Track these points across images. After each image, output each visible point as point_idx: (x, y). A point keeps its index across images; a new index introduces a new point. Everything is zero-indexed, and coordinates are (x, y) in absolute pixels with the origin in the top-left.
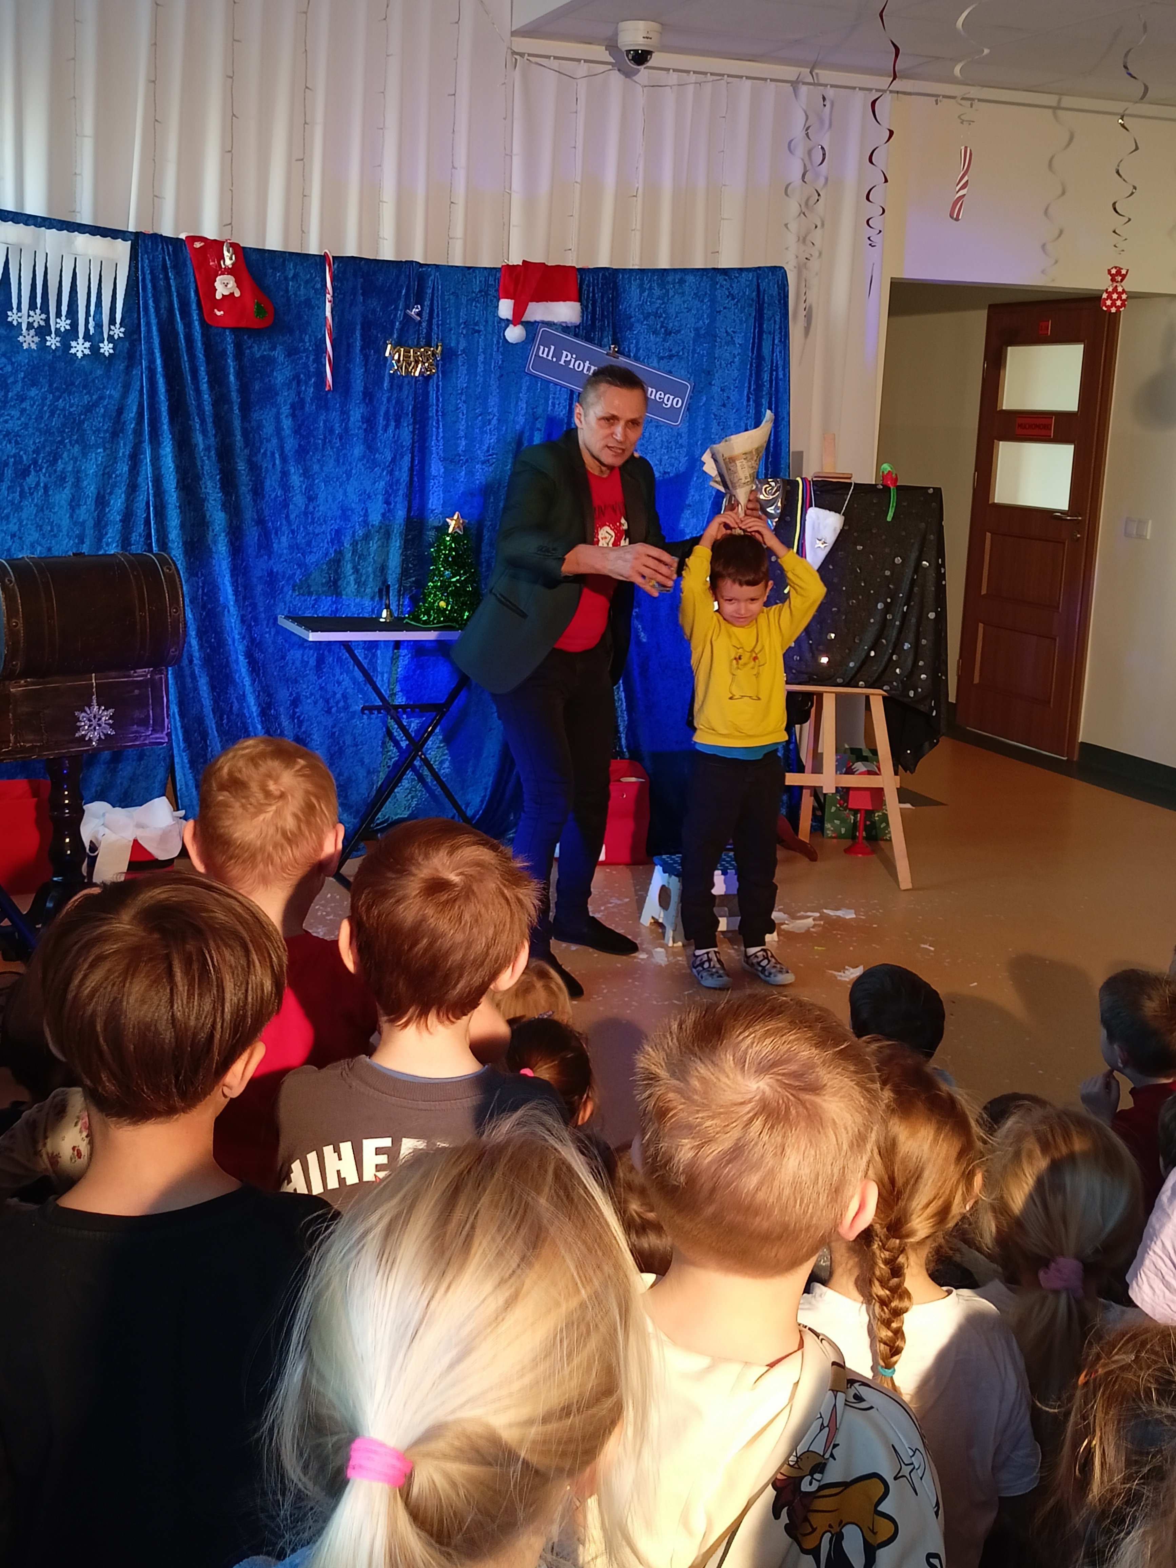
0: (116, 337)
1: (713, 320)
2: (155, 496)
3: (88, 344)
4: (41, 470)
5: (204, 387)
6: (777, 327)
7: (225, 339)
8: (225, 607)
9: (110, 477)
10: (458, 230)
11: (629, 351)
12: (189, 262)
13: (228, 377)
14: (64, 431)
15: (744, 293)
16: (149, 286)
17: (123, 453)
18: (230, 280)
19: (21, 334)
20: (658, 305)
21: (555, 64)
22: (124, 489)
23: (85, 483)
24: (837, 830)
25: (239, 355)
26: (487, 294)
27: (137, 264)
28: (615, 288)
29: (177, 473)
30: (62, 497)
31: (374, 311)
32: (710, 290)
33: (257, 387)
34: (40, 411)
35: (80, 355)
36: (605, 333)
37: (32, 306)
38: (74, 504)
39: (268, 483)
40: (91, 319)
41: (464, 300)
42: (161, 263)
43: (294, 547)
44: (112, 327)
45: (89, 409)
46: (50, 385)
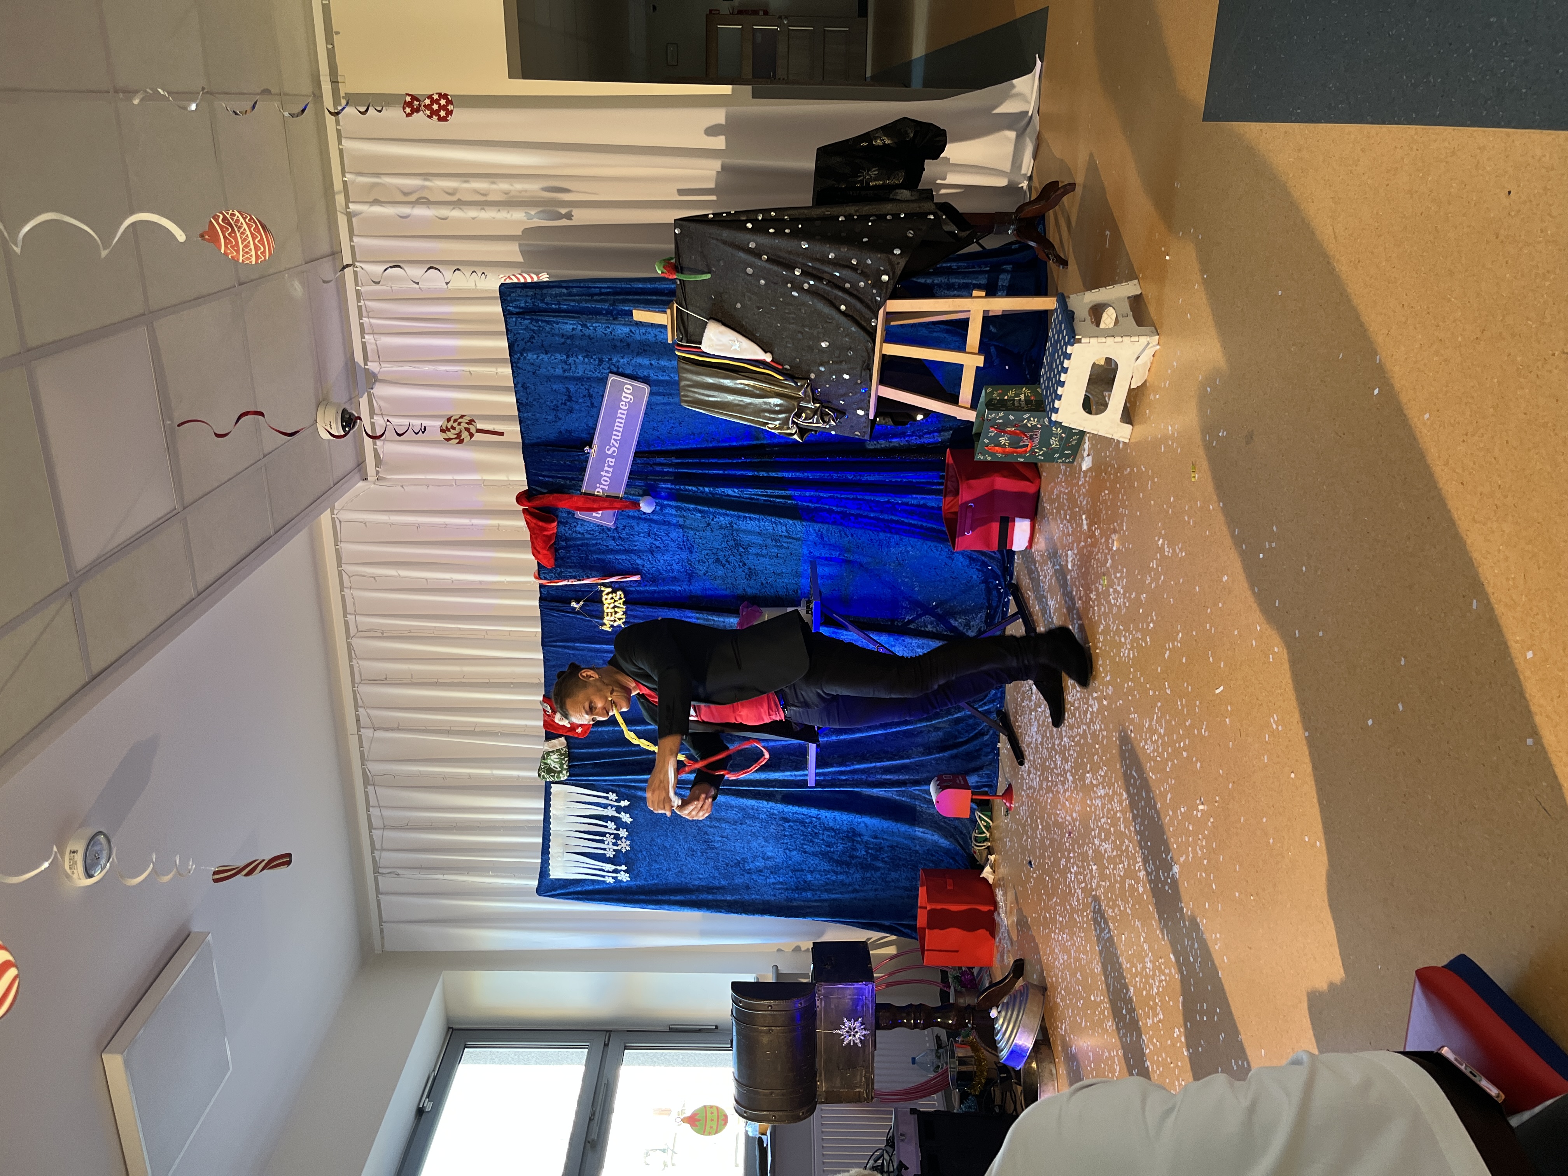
0: (616, 798)
3: (623, 813)
11: (588, 434)
19: (621, 850)
28: (538, 445)
35: (630, 819)
44: (610, 799)
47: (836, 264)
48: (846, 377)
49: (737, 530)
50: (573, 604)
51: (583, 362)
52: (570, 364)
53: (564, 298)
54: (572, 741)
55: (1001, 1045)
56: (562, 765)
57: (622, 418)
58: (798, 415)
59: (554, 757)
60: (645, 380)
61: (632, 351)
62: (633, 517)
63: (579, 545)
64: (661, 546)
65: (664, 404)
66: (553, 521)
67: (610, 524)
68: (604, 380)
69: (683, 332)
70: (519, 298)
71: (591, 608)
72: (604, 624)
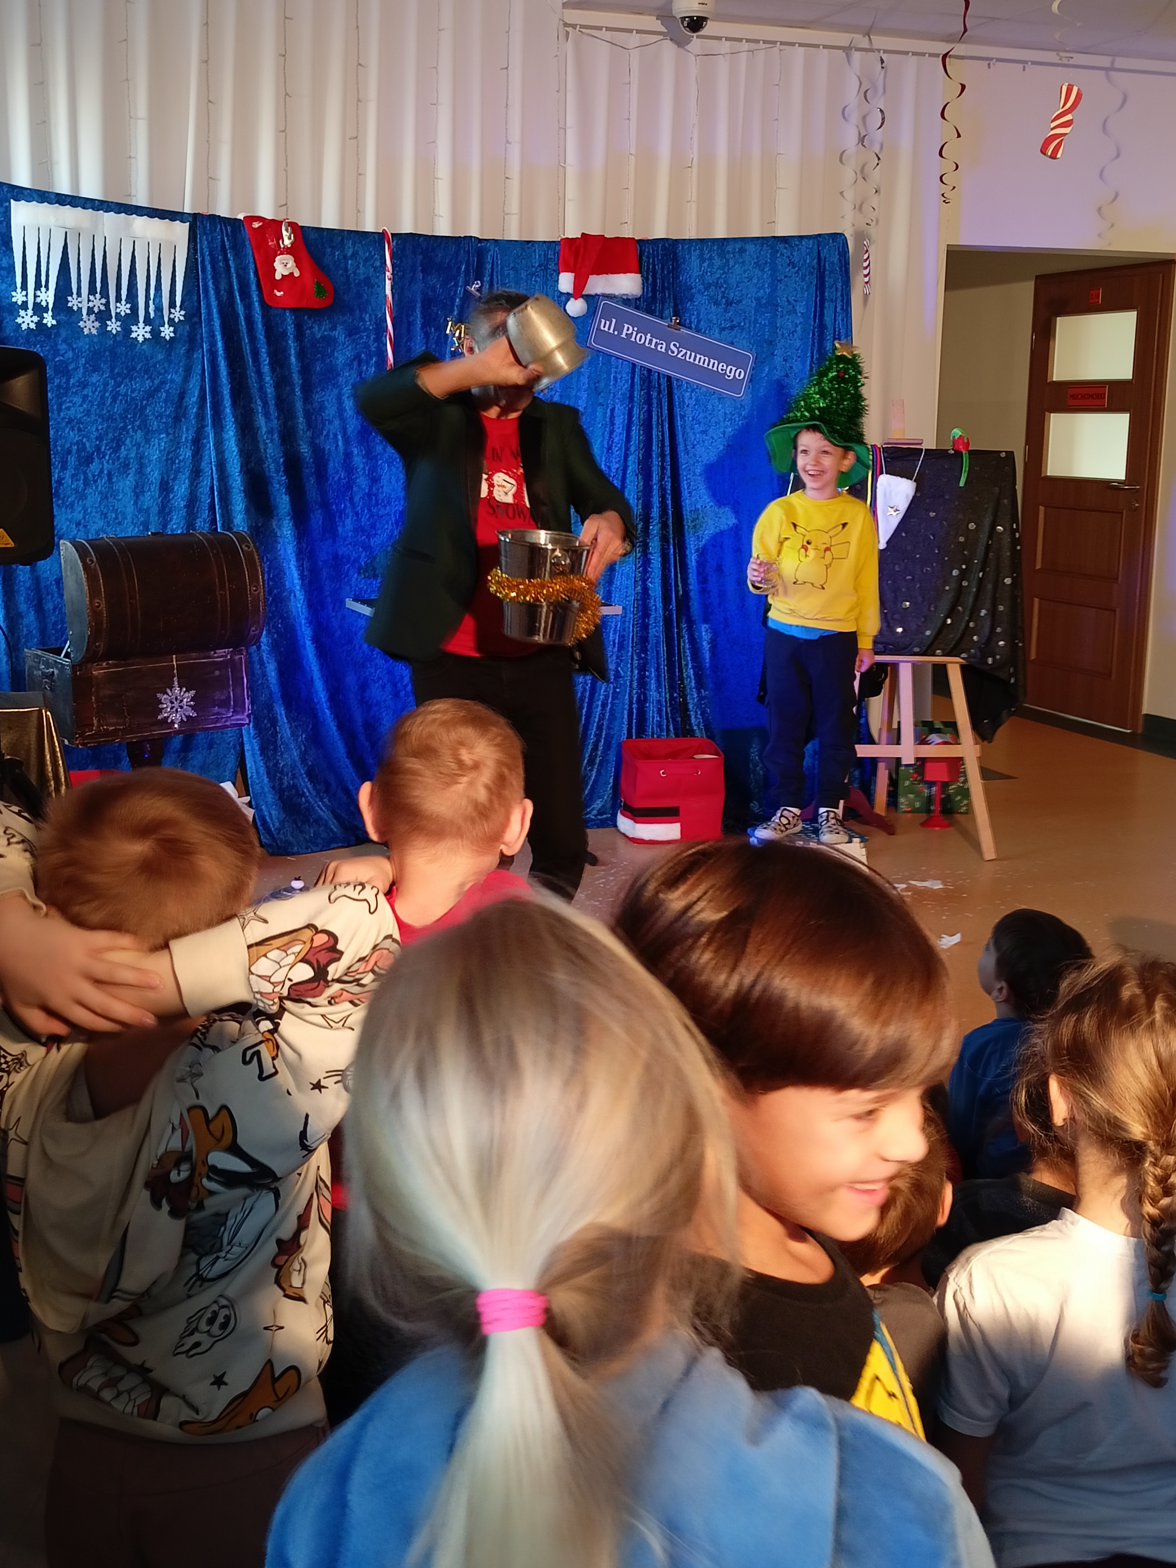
0: (177, 320)
1: (774, 289)
2: (219, 480)
3: (148, 328)
4: (104, 457)
5: (266, 369)
6: (839, 294)
7: (286, 320)
8: (291, 592)
9: (173, 463)
10: (514, 206)
11: (691, 323)
12: (247, 243)
13: (290, 359)
14: (126, 417)
15: (805, 261)
16: (209, 268)
17: (186, 438)
18: (289, 260)
19: (82, 320)
20: (718, 276)
21: (608, 35)
22: (187, 474)
23: (149, 469)
24: (911, 804)
25: (300, 335)
26: (546, 268)
27: (196, 245)
28: (675, 259)
29: (240, 456)
30: (126, 484)
31: (434, 288)
32: (770, 259)
33: (318, 369)
34: (102, 397)
35: (141, 339)
36: (667, 305)
37: (92, 290)
38: (138, 490)
39: (331, 465)
40: (151, 302)
41: (523, 275)
42: (219, 244)
43: (358, 529)
44: (172, 310)
45: (151, 394)
46: (112, 371)
47: (993, 612)
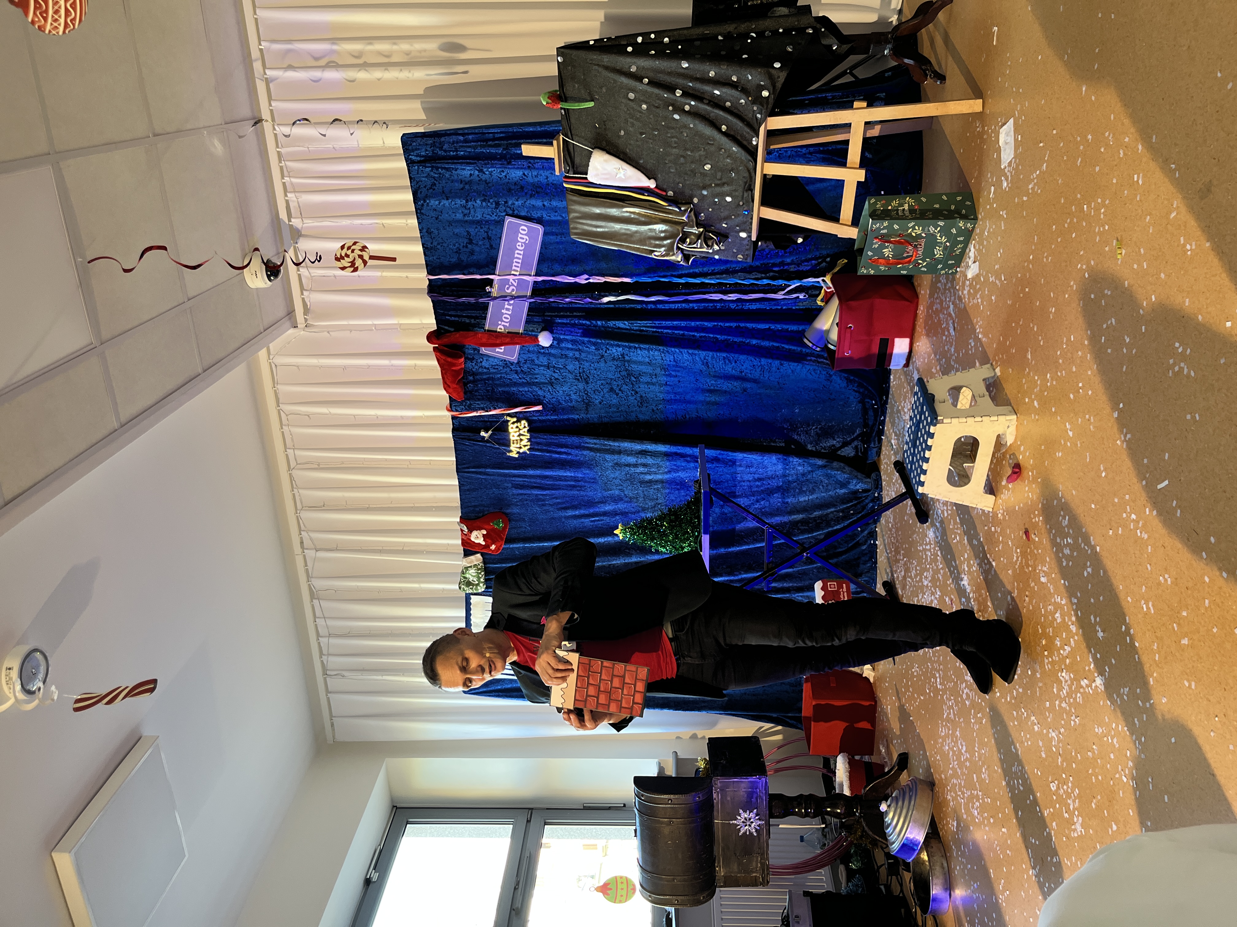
47: (716, 82)
48: (729, 199)
49: (628, 361)
50: (483, 434)
51: (481, 207)
52: (469, 209)
53: (461, 144)
54: (487, 557)
55: (892, 838)
56: (479, 578)
57: (519, 259)
58: (682, 240)
59: (472, 571)
60: (539, 221)
61: (526, 193)
62: (533, 352)
63: (485, 379)
64: (560, 378)
65: (557, 243)
66: (461, 357)
67: (514, 358)
68: (501, 223)
69: (570, 164)
70: (420, 147)
71: (499, 437)
72: (511, 451)
